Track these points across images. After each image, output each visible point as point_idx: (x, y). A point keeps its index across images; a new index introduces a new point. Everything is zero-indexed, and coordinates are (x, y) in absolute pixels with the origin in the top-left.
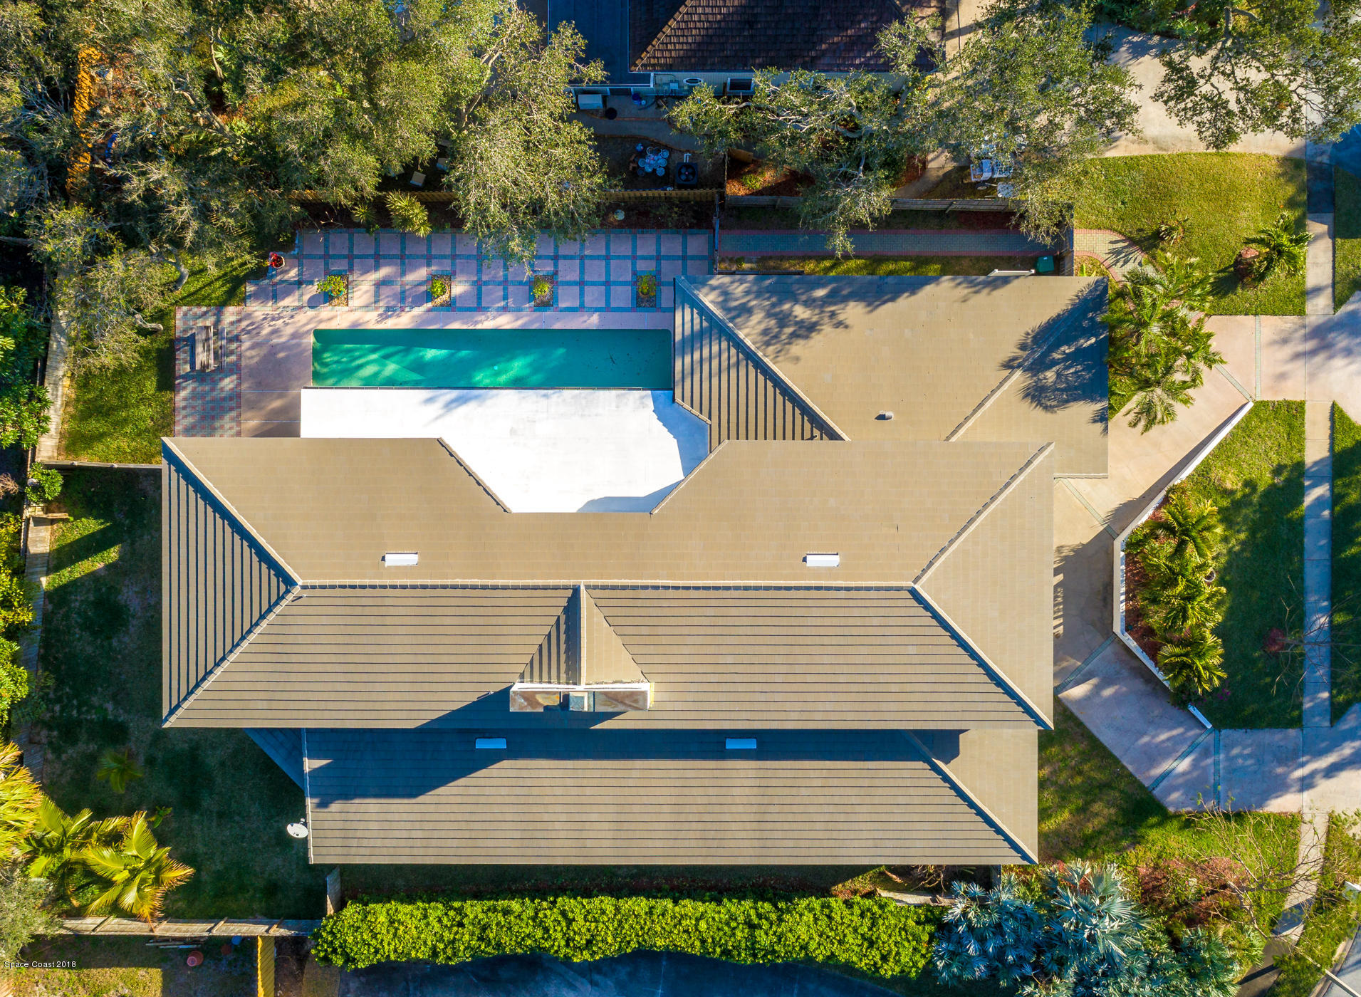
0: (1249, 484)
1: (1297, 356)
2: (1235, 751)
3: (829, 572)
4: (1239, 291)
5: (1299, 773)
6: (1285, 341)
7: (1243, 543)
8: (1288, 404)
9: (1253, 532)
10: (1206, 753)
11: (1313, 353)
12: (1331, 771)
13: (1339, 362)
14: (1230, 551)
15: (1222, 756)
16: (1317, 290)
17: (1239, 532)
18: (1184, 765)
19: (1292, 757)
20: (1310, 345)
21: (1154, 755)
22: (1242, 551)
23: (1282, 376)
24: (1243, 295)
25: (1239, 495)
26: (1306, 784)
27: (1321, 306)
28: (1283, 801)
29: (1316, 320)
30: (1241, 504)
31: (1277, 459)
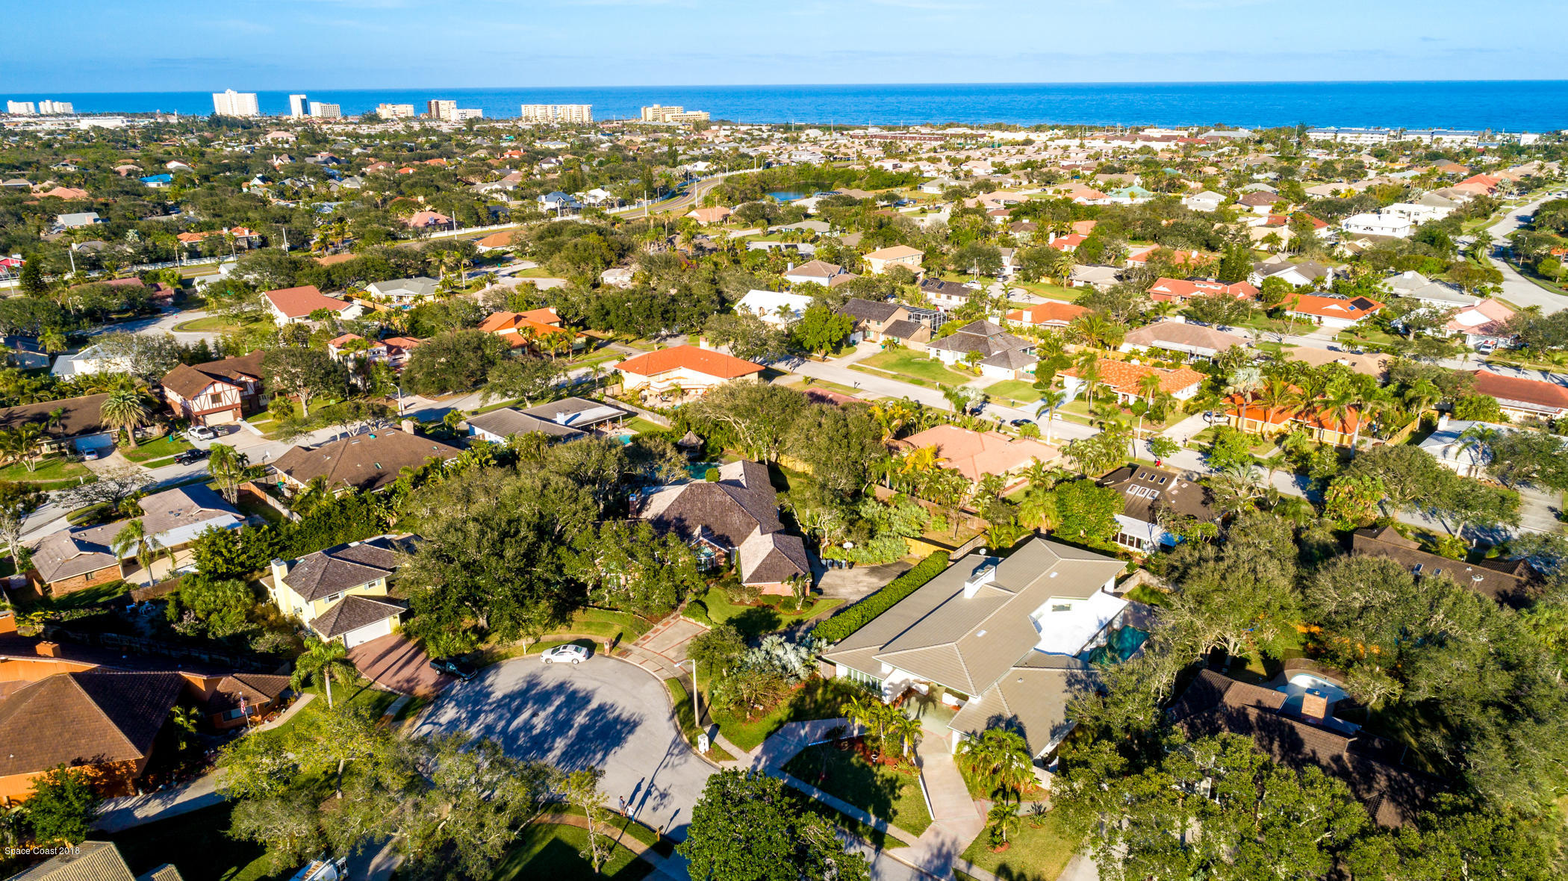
0: (898, 797)
1: (942, 844)
3: (979, 630)
6: (953, 843)
7: (876, 780)
8: (922, 831)
9: (876, 787)
10: (800, 740)
11: (940, 850)
13: (928, 855)
14: (877, 776)
15: (794, 743)
16: (969, 868)
17: (882, 781)
18: (802, 732)
19: (772, 761)
20: (944, 849)
22: (873, 779)
23: (937, 834)
24: (987, 836)
26: (758, 757)
27: (962, 865)
28: (758, 750)
29: (955, 859)
30: (893, 789)
31: (900, 814)
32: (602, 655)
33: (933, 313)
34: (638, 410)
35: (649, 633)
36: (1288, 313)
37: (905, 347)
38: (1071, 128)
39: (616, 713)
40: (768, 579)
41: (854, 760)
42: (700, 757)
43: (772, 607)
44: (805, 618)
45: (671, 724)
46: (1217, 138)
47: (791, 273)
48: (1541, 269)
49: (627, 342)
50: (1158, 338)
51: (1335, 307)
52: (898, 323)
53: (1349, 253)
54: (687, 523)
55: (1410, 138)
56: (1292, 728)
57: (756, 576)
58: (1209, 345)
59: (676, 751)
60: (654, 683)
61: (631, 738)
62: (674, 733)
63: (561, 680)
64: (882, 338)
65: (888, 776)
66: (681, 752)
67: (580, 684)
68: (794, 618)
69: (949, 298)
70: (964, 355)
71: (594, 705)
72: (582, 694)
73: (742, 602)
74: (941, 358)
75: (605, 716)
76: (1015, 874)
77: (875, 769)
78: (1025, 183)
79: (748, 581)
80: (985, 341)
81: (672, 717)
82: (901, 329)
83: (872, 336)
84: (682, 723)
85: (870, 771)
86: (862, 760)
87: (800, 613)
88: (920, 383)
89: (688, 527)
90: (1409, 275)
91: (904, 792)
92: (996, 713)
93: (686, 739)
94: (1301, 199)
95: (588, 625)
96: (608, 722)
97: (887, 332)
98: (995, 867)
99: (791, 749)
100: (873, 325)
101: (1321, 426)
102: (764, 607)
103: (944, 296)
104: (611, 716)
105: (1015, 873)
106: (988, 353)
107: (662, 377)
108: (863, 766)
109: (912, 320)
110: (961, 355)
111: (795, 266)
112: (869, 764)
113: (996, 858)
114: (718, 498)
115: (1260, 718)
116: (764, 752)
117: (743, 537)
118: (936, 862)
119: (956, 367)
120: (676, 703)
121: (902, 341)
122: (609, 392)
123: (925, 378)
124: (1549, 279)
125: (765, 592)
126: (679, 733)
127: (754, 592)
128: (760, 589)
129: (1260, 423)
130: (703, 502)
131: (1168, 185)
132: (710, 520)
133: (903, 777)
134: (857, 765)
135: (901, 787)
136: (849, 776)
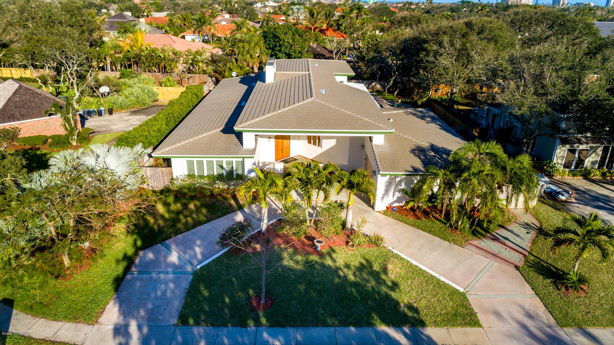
2: (171, 285)
4: (549, 281)
6: (529, 315)
7: (345, 277)
9: (355, 284)
14: (338, 269)
15: (171, 276)
17: (354, 275)
18: (173, 259)
22: (339, 276)
24: (542, 281)
25: (383, 277)
30: (376, 276)
31: (421, 305)
40: (23, 117)
43: (38, 149)
65: (355, 263)
77: (329, 262)
85: (325, 268)
86: (300, 259)
87: (78, 148)
91: (394, 273)
108: (309, 264)
112: (314, 258)
125: (23, 134)
128: (16, 130)
133: (371, 252)
134: (299, 267)
135: (385, 270)
136: (302, 287)
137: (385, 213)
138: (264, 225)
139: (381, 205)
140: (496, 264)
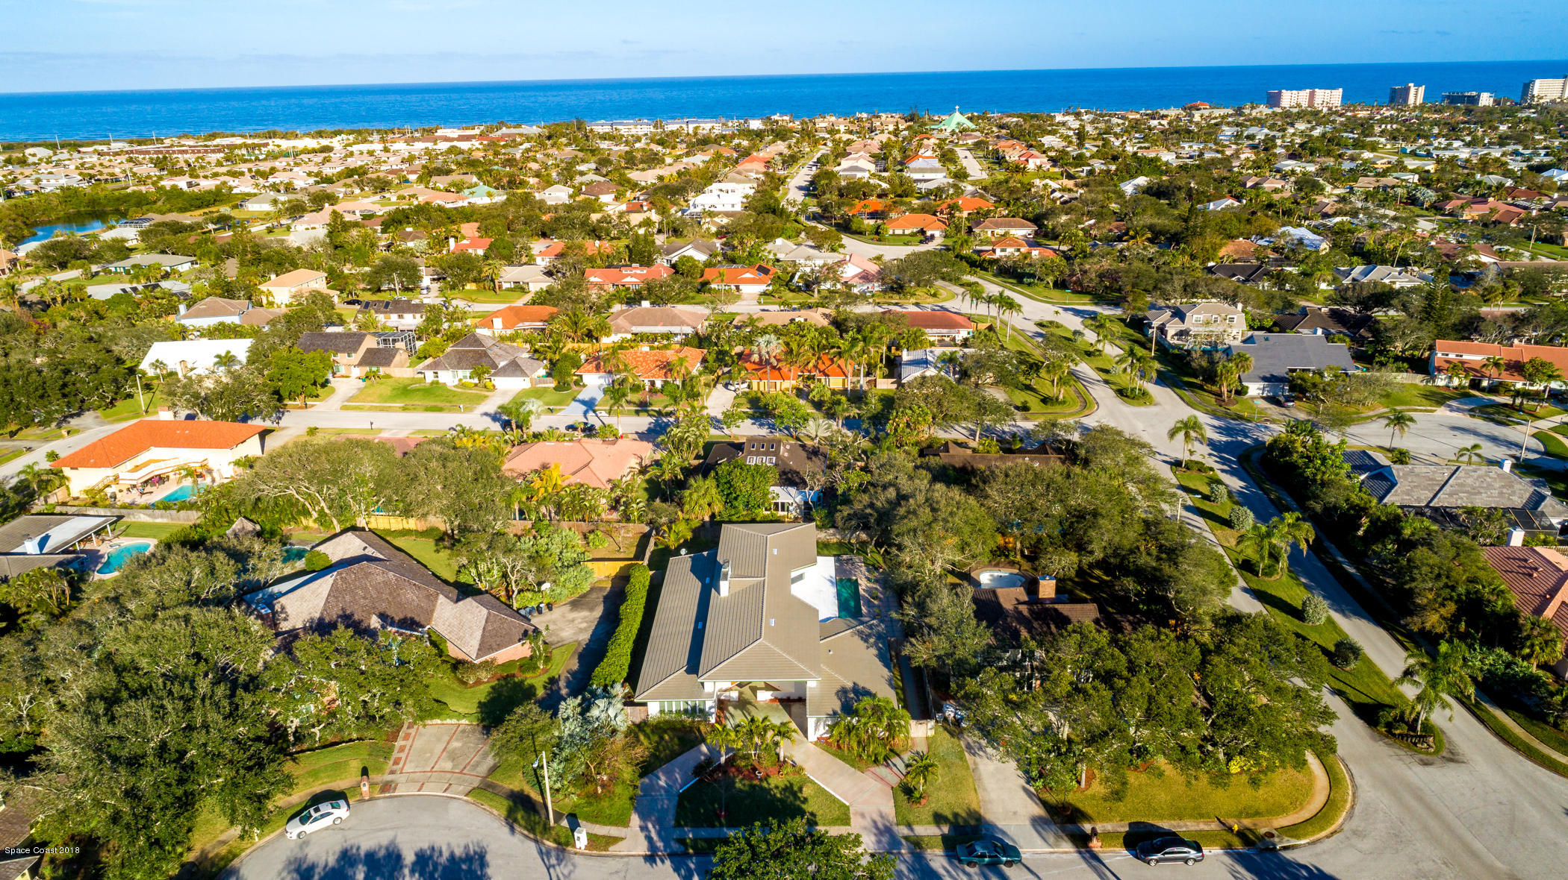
0: (805, 800)
1: (875, 822)
5: (650, 826)
6: (882, 817)
7: (774, 794)
8: (849, 819)
9: (780, 800)
10: (667, 791)
11: (877, 828)
12: (649, 838)
13: (873, 838)
14: (770, 789)
16: (912, 830)
17: (780, 793)
18: (662, 783)
19: (660, 822)
20: (880, 825)
21: (669, 774)
22: (771, 794)
23: (863, 815)
24: (903, 797)
25: (799, 794)
26: (644, 828)
27: (903, 831)
28: (635, 820)
29: (895, 828)
30: (795, 794)
31: (819, 813)
32: (362, 801)
33: (399, 334)
34: (123, 512)
35: (395, 755)
36: (713, 286)
37: (388, 376)
38: (359, 132)
39: (446, 854)
40: (500, 647)
41: (738, 785)
42: (582, 854)
43: (513, 676)
44: (554, 673)
45: (518, 836)
46: (515, 135)
47: (185, 317)
48: (854, 227)
49: (13, 434)
50: (634, 324)
51: (748, 275)
52: (369, 351)
53: (714, 229)
54: (356, 617)
55: (672, 127)
56: (1056, 610)
57: (485, 647)
58: (682, 323)
59: (553, 861)
60: (454, 804)
61: (489, 871)
62: (533, 845)
63: (338, 849)
64: (357, 372)
65: (781, 785)
66: (560, 860)
67: (368, 841)
68: (545, 678)
69: (400, 317)
70: (468, 373)
71: (409, 858)
72: (382, 853)
73: (478, 682)
74: (441, 380)
75: (436, 865)
76: (950, 817)
77: (765, 784)
78: (357, 191)
79: (478, 657)
80: (485, 354)
81: (512, 830)
82: (377, 358)
83: (343, 371)
84: (532, 830)
85: (762, 788)
86: (746, 782)
87: (545, 671)
88: (440, 410)
89: (360, 622)
90: (779, 241)
91: (807, 792)
92: (838, 687)
93: (551, 844)
94: (634, 186)
95: (314, 774)
96: (445, 868)
97: (362, 363)
98: (931, 819)
99: (668, 805)
100: (341, 358)
101: (826, 375)
102: (505, 678)
103: (394, 317)
104: (443, 860)
105: (948, 814)
106: (494, 366)
107: (130, 464)
108: (753, 787)
109: (381, 346)
110: (464, 374)
111: (189, 307)
112: (756, 782)
113: (926, 810)
114: (380, 579)
115: (1031, 611)
116: (643, 817)
117: (430, 613)
118: (885, 839)
119: (462, 385)
120: (504, 813)
121: (383, 371)
122: (52, 500)
123: (440, 404)
124: (861, 233)
125: (500, 662)
126: (536, 841)
127: (486, 665)
128: (493, 660)
129: (778, 382)
130: (365, 589)
131: (509, 182)
132: (382, 607)
133: (795, 779)
134: (746, 788)
135: (801, 789)
136: (747, 802)
137: (815, 744)
138: (723, 759)
139: (813, 736)
140: (879, 785)
